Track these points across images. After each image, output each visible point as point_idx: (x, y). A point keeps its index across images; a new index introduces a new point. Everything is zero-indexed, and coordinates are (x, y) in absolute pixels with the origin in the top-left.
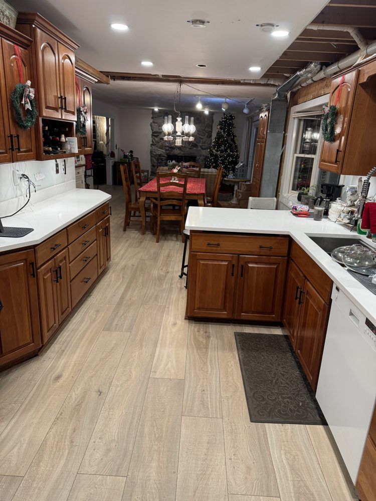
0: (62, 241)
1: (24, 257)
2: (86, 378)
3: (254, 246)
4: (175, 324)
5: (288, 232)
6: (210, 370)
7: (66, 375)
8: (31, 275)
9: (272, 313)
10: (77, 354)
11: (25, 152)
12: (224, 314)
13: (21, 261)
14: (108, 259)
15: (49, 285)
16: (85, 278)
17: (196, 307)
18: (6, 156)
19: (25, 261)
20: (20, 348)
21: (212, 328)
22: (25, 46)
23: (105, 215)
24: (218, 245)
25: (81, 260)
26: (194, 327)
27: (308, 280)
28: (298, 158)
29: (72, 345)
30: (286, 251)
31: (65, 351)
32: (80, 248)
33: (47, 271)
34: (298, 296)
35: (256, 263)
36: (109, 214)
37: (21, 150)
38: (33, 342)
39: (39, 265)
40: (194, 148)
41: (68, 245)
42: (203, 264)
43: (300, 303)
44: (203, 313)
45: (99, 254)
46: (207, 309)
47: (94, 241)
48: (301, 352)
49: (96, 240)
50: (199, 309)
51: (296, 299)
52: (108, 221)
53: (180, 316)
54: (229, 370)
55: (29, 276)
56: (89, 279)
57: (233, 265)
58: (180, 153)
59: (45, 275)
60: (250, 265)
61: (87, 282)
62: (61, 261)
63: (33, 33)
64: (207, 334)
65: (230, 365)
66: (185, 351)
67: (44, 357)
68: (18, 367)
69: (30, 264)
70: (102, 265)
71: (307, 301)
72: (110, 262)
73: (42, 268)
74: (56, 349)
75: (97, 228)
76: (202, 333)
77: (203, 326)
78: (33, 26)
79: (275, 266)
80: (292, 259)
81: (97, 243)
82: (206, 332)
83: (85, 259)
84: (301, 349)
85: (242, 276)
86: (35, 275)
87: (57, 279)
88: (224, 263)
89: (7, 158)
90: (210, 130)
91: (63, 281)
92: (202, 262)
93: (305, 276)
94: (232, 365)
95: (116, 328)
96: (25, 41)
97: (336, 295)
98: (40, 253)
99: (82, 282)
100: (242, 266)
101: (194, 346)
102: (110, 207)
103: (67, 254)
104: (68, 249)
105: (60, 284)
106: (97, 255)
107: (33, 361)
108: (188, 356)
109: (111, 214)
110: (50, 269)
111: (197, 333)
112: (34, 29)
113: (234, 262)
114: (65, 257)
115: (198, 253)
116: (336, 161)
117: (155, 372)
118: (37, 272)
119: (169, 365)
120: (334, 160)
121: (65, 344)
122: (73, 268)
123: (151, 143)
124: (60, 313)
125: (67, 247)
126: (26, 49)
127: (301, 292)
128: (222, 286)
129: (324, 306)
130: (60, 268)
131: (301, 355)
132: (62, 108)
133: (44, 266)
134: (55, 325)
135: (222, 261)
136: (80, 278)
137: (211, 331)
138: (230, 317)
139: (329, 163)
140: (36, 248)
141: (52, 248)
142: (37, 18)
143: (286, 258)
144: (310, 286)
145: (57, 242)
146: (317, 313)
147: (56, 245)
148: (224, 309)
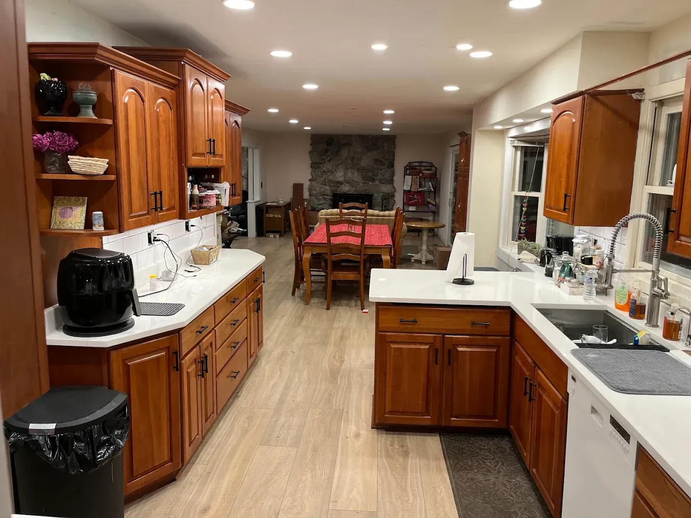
0: (208, 321)
1: (166, 345)
2: (243, 511)
3: (463, 323)
4: (357, 436)
5: (509, 302)
6: (411, 498)
7: (215, 507)
8: (174, 368)
9: (494, 417)
10: (227, 479)
11: (167, 210)
12: (427, 420)
13: (162, 350)
14: (260, 343)
15: (193, 380)
16: (233, 372)
17: (387, 410)
18: (148, 218)
19: (167, 350)
20: (154, 468)
21: (412, 440)
22: (172, 86)
23: (258, 283)
24: (415, 322)
25: (228, 347)
26: (386, 439)
27: (540, 369)
28: (516, 197)
29: (221, 465)
30: (507, 328)
31: (212, 474)
32: (229, 330)
33: (192, 363)
34: (528, 391)
35: (468, 346)
36: (261, 282)
37: (163, 209)
38: (171, 460)
39: (183, 355)
40: (370, 183)
41: (215, 327)
42: (395, 349)
43: (530, 400)
44: (396, 419)
45: (249, 338)
46: (403, 413)
47: (244, 320)
48: (537, 471)
49: (246, 318)
50: (391, 412)
51: (525, 394)
52: (261, 290)
53: (364, 425)
54: (439, 498)
55: (172, 368)
56: (238, 373)
57: (437, 350)
58: (349, 191)
59: (188, 368)
60: (460, 349)
61: (235, 377)
62: (206, 349)
63: (182, 72)
64: (405, 449)
65: (439, 491)
66: (375, 472)
67: (184, 482)
68: (152, 495)
69: (174, 353)
70: (252, 352)
71: (540, 396)
72: (262, 349)
73: (187, 358)
74: (200, 470)
75: (248, 303)
76: (397, 447)
77: (398, 438)
78: (182, 63)
79: (495, 350)
80: (517, 340)
81: (247, 321)
82: (402, 446)
83: (233, 345)
84: (536, 467)
85: (449, 365)
86: (178, 368)
87: (203, 373)
88: (423, 347)
89: (149, 220)
90: (392, 158)
91: (208, 375)
92: (393, 346)
93: (535, 363)
94: (441, 491)
95: (277, 441)
96: (173, 81)
97: (573, 386)
98: (184, 339)
99: (228, 377)
100: (450, 351)
101: (387, 466)
102: (264, 272)
103: (214, 339)
104: (215, 331)
105: (205, 380)
106: (246, 338)
107: (169, 487)
108: (379, 480)
109: (264, 282)
110: (195, 359)
111: (390, 448)
112: (183, 66)
113: (438, 345)
114: (211, 344)
115: (387, 334)
116: (565, 209)
117: (336, 502)
118: (180, 363)
119: (355, 492)
120: (562, 207)
121: (210, 464)
122: (220, 357)
123: (311, 178)
124: (204, 421)
125: (213, 329)
126: (172, 89)
127: (531, 385)
128: (423, 379)
129: (562, 402)
130: (206, 357)
131: (537, 476)
132: (210, 153)
133: (189, 356)
134: (198, 436)
135: (421, 343)
136: (226, 371)
137: (409, 446)
138: (435, 423)
139: (556, 210)
140: (181, 332)
141: (197, 332)
142: (187, 55)
143: (509, 337)
144: (543, 376)
145: (204, 324)
146: (553, 413)
147: (202, 327)
148: (427, 412)
